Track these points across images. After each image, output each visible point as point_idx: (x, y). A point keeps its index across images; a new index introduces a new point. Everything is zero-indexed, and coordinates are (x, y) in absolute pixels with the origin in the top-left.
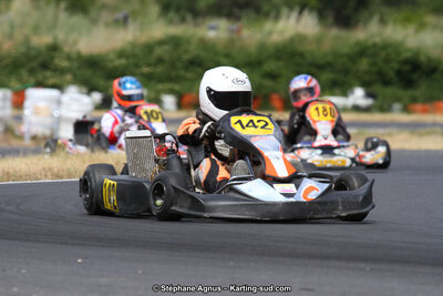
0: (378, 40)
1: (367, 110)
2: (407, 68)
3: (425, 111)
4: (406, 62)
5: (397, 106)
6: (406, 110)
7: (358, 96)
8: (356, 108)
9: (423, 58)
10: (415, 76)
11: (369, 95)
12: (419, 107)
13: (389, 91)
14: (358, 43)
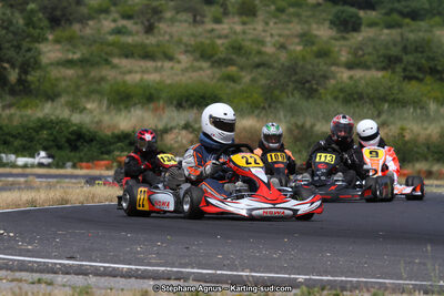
0: (53, 117)
1: (49, 166)
2: (73, 137)
3: (88, 168)
4: (72, 133)
5: (69, 164)
6: (74, 166)
7: (42, 156)
8: (41, 165)
9: (84, 131)
10: (79, 144)
11: (49, 156)
12: (84, 164)
13: (63, 153)
14: (39, 119)
